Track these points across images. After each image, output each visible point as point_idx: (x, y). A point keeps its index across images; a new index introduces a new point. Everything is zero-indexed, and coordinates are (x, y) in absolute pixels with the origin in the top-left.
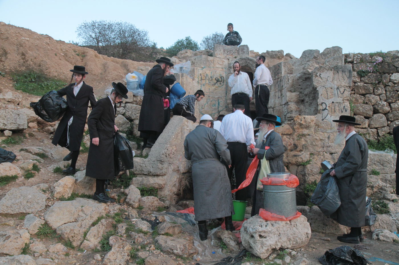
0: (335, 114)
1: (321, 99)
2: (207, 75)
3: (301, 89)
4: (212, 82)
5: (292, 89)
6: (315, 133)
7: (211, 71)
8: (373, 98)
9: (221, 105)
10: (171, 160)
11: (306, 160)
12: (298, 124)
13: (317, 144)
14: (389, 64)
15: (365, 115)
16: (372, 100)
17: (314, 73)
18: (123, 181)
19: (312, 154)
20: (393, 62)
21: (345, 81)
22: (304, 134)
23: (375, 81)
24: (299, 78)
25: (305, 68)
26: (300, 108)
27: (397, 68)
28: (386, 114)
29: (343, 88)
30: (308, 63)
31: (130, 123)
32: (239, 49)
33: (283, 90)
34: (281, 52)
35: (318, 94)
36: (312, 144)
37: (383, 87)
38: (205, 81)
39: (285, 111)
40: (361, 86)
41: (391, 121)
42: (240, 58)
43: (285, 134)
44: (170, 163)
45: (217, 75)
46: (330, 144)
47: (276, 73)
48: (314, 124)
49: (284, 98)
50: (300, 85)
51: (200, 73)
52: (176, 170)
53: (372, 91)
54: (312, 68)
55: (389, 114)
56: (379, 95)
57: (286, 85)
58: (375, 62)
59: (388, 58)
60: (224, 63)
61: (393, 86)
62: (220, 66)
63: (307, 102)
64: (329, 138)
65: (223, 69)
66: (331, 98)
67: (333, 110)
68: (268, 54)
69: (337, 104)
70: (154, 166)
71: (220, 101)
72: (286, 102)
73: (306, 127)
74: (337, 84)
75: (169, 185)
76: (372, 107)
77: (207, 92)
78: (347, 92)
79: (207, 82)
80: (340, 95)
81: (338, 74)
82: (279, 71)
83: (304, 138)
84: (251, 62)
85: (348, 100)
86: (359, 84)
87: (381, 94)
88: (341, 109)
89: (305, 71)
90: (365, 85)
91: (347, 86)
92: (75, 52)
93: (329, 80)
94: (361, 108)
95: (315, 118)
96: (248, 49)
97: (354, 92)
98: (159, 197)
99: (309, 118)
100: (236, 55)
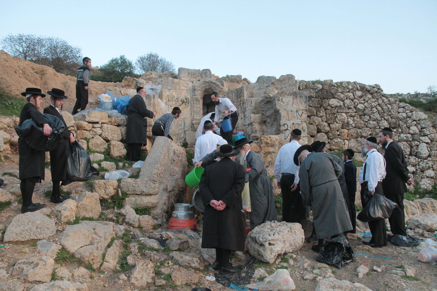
1: (284, 121)
2: (173, 96)
3: (263, 111)
4: (177, 103)
5: (255, 111)
7: (177, 93)
8: (317, 119)
9: (186, 125)
10: (161, 179)
11: (272, 175)
12: (264, 143)
14: (327, 91)
15: (311, 134)
16: (316, 121)
17: (277, 97)
18: (115, 202)
20: (329, 89)
21: (303, 105)
22: (270, 152)
23: (318, 105)
24: (261, 101)
25: (267, 92)
26: (263, 128)
27: (333, 94)
28: (327, 133)
29: (301, 111)
30: (269, 88)
31: (107, 144)
32: (202, 73)
33: (246, 112)
34: (240, 77)
35: (280, 116)
37: (324, 110)
38: (171, 102)
39: (249, 130)
41: (331, 139)
42: (204, 81)
44: (161, 182)
45: (182, 97)
47: (239, 96)
48: (278, 143)
49: (247, 119)
50: (262, 108)
51: (168, 94)
52: (165, 189)
53: (316, 114)
54: (272, 92)
55: (329, 133)
56: (321, 117)
57: (249, 108)
58: (317, 89)
59: (326, 86)
60: (189, 85)
61: (331, 110)
62: (185, 88)
63: (269, 123)
65: (188, 92)
66: (291, 120)
68: (228, 78)
69: (297, 125)
70: (147, 186)
71: (185, 121)
72: (250, 123)
73: (271, 145)
74: (296, 108)
75: (160, 204)
76: (316, 127)
78: (305, 115)
79: (174, 103)
80: (299, 117)
81: (297, 99)
82: (241, 94)
83: (270, 155)
84: (214, 86)
85: (305, 122)
87: (323, 116)
89: (266, 95)
90: (310, 108)
91: (305, 109)
92: (33, 69)
93: (290, 104)
95: (278, 137)
96: (210, 73)
98: (152, 216)
99: (274, 137)
100: (200, 78)
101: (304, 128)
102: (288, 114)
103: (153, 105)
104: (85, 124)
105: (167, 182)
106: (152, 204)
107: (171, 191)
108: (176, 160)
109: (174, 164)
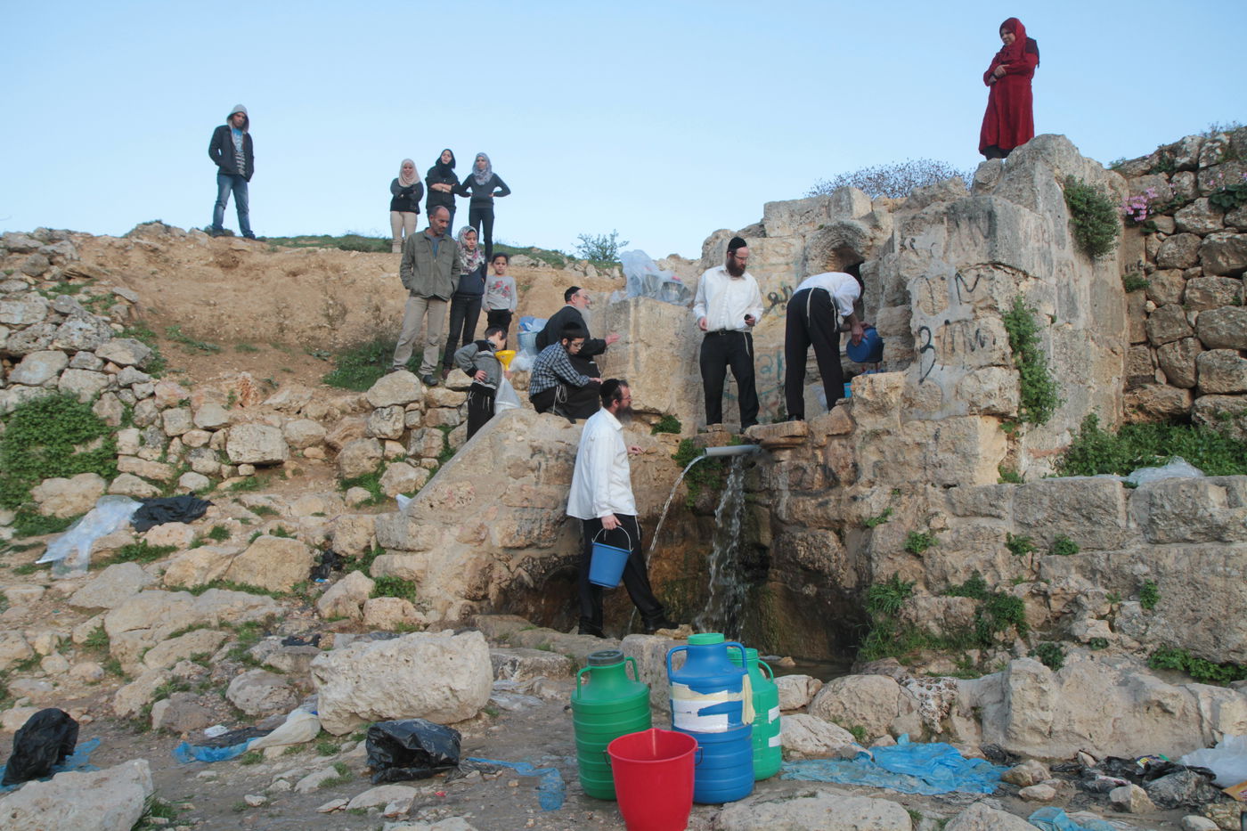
0: (955, 359)
6: (902, 425)
11: (881, 511)
13: (907, 458)
17: (898, 238)
19: (897, 491)
21: (978, 249)
22: (876, 432)
29: (974, 272)
32: (830, 202)
36: (895, 461)
40: (1221, 245)
43: (833, 435)
44: (448, 521)
45: (773, 286)
46: (941, 456)
48: (899, 398)
60: (792, 248)
62: (782, 260)
64: (936, 437)
65: (789, 268)
66: (941, 309)
67: (948, 347)
69: (958, 327)
73: (879, 409)
74: (958, 262)
75: (439, 574)
78: (985, 283)
80: (966, 296)
81: (959, 231)
83: (877, 442)
84: (850, 236)
86: (1214, 237)
88: (970, 340)
90: (1238, 236)
91: (986, 262)
93: (936, 255)
94: (1223, 323)
95: (903, 378)
96: (849, 197)
97: (1199, 269)
98: (417, 602)
99: (884, 380)
100: (824, 221)
101: (982, 334)
102: (931, 292)
103: (634, 326)
104: (440, 393)
105: (486, 524)
106: (408, 572)
107: (519, 548)
108: (553, 467)
109: (538, 477)
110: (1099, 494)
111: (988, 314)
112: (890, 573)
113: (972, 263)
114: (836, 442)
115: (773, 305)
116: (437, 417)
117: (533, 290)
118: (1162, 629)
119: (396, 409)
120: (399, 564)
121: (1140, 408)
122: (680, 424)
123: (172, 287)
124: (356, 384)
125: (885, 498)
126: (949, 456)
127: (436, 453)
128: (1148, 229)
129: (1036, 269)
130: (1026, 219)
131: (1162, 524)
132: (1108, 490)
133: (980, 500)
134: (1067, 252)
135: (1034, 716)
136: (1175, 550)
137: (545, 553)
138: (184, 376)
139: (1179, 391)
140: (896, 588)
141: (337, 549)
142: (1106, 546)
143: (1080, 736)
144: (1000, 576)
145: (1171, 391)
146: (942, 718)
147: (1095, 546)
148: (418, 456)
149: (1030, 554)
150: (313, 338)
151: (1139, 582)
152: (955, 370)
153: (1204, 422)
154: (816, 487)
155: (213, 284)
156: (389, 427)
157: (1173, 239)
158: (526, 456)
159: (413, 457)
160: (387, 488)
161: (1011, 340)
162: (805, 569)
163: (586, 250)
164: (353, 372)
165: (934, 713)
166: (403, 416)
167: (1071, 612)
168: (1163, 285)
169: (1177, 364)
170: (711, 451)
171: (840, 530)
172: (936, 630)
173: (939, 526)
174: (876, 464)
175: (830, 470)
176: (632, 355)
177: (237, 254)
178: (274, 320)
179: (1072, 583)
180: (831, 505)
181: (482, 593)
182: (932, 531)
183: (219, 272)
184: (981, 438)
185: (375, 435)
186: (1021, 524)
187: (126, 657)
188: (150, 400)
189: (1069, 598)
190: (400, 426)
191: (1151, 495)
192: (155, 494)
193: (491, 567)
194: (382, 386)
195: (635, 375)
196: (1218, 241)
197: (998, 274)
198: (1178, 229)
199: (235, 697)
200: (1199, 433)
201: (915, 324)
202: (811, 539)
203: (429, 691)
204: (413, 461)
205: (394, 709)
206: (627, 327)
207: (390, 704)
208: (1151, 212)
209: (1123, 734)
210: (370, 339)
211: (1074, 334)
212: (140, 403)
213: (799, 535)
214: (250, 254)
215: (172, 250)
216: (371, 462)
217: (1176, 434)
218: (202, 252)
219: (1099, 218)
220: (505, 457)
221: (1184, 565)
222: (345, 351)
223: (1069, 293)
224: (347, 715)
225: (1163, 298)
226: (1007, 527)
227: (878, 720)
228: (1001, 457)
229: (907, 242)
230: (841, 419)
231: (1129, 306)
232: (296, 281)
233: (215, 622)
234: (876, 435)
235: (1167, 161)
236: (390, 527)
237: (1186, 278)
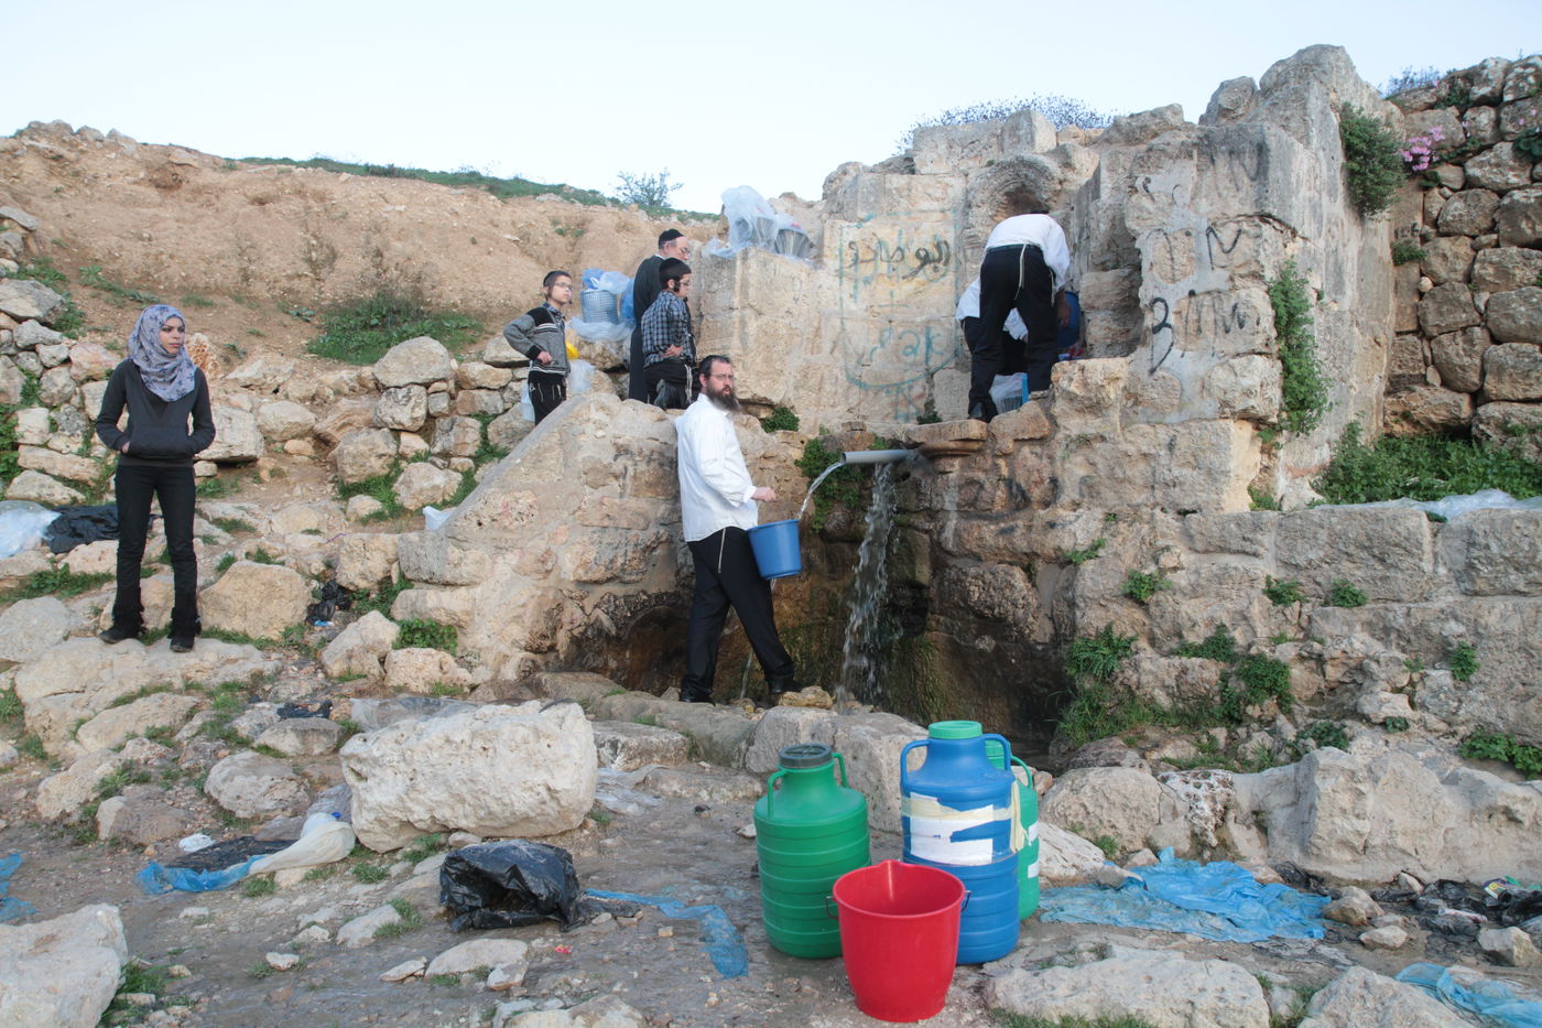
0: (1202, 342)
1: (1151, 286)
2: (880, 242)
4: (900, 266)
5: (1108, 256)
6: (1123, 429)
7: (897, 228)
9: (937, 349)
11: (1089, 543)
12: (1062, 397)
13: (1129, 473)
17: (1130, 177)
19: (1112, 517)
21: (1241, 194)
22: (1085, 437)
29: (1234, 227)
32: (1003, 130)
36: (1111, 476)
38: (870, 265)
43: (1024, 440)
44: (503, 545)
45: (923, 240)
46: (1176, 472)
48: (1119, 392)
51: (851, 239)
57: (1091, 245)
60: (950, 191)
62: (936, 205)
64: (1171, 446)
65: (945, 217)
66: (1185, 275)
67: (1192, 327)
69: (1207, 300)
70: (441, 554)
71: (933, 333)
73: (1091, 407)
74: (1211, 212)
77: (880, 306)
79: (883, 267)
80: (1220, 258)
81: (1215, 169)
83: (1086, 451)
84: (1032, 176)
86: (1518, 195)
88: (1223, 318)
91: (1251, 213)
92: (555, 223)
93: (1179, 201)
94: (1523, 309)
95: (1126, 367)
96: (1031, 124)
97: (1495, 236)
98: (459, 654)
99: (1100, 367)
100: (993, 154)
101: (1241, 310)
102: (1170, 252)
103: (742, 286)
104: (475, 370)
105: (554, 548)
106: (448, 613)
107: (597, 582)
108: (642, 473)
109: (623, 487)
110: (1398, 528)
111: (1249, 284)
112: (1102, 625)
113: (1231, 213)
114: (1026, 450)
115: (922, 266)
116: (473, 403)
117: (589, 236)
118: (1479, 707)
119: (416, 389)
120: (435, 603)
121: (1406, 416)
122: (797, 420)
123: (86, 212)
124: (352, 355)
125: (1096, 525)
126: (1187, 472)
127: (471, 450)
128: (1428, 182)
129: (1306, 226)
130: (1300, 156)
131: (1485, 570)
132: (1411, 523)
133: (1230, 532)
134: (1337, 207)
135: (1346, 826)
136: (1501, 604)
137: (631, 590)
138: (111, 336)
139: (1458, 397)
140: (1109, 644)
141: (342, 580)
142: (1405, 596)
143: (1403, 852)
144: (1255, 633)
145: (1447, 396)
146: (1217, 826)
147: (1389, 596)
148: (446, 455)
149: (1297, 604)
150: (290, 291)
151: (1450, 645)
152: (1200, 359)
153: (1488, 437)
154: (998, 508)
155: (145, 210)
156: (408, 414)
157: (1461, 197)
158: (607, 458)
159: (438, 455)
160: (406, 499)
161: (1277, 320)
162: (980, 615)
163: (628, 192)
164: (349, 339)
165: (1207, 820)
166: (424, 399)
167: (1354, 681)
168: (1445, 256)
169: (1457, 360)
170: (852, 456)
171: (1029, 565)
172: (1164, 701)
173: (1171, 565)
174: (1083, 480)
175: (1019, 486)
176: (737, 325)
177: (179, 170)
178: (235, 264)
179: (1357, 645)
180: (1018, 533)
181: (548, 643)
182: (1162, 571)
183: (153, 194)
184: (1234, 450)
185: (386, 425)
186: (1286, 564)
187: (51, 733)
188: (63, 369)
189: (1352, 663)
190: (421, 412)
191: (1471, 532)
192: (75, 500)
193: (560, 607)
194: (396, 357)
195: (741, 352)
196: (1523, 200)
197: (1267, 230)
198: (1469, 183)
199: (220, 792)
200: (1482, 451)
201: (1145, 294)
202: (988, 577)
203: (518, 791)
204: (439, 462)
205: (466, 816)
206: (731, 288)
207: (460, 810)
208: (1435, 159)
209: (1456, 848)
210: (369, 294)
211: (1339, 317)
212: (49, 373)
213: (973, 571)
214: (197, 170)
215: (84, 158)
216: (381, 462)
217: (1455, 450)
218: (129, 165)
219: (1381, 162)
220: (579, 458)
221: (1514, 624)
222: (336, 309)
223: (1336, 261)
224: (396, 825)
225: (1443, 274)
226: (1267, 568)
227: (1132, 828)
228: (1253, 476)
229: (1139, 183)
230: (1036, 418)
231: (1396, 284)
232: (264, 211)
233: (178, 683)
234: (1085, 441)
235: (1460, 91)
236: (422, 552)
237: (1476, 249)
